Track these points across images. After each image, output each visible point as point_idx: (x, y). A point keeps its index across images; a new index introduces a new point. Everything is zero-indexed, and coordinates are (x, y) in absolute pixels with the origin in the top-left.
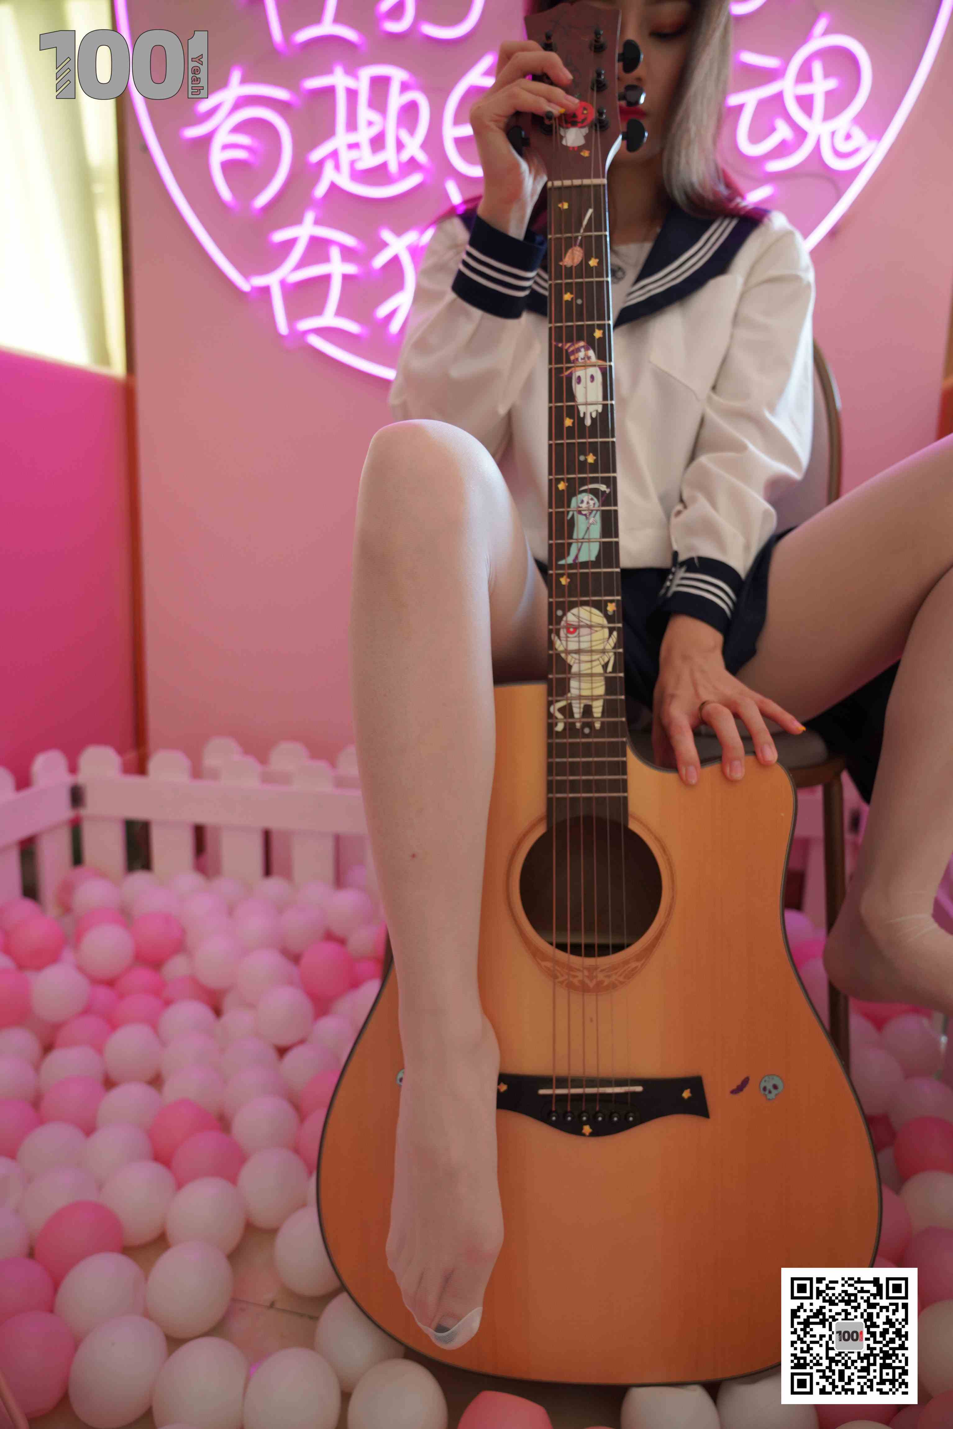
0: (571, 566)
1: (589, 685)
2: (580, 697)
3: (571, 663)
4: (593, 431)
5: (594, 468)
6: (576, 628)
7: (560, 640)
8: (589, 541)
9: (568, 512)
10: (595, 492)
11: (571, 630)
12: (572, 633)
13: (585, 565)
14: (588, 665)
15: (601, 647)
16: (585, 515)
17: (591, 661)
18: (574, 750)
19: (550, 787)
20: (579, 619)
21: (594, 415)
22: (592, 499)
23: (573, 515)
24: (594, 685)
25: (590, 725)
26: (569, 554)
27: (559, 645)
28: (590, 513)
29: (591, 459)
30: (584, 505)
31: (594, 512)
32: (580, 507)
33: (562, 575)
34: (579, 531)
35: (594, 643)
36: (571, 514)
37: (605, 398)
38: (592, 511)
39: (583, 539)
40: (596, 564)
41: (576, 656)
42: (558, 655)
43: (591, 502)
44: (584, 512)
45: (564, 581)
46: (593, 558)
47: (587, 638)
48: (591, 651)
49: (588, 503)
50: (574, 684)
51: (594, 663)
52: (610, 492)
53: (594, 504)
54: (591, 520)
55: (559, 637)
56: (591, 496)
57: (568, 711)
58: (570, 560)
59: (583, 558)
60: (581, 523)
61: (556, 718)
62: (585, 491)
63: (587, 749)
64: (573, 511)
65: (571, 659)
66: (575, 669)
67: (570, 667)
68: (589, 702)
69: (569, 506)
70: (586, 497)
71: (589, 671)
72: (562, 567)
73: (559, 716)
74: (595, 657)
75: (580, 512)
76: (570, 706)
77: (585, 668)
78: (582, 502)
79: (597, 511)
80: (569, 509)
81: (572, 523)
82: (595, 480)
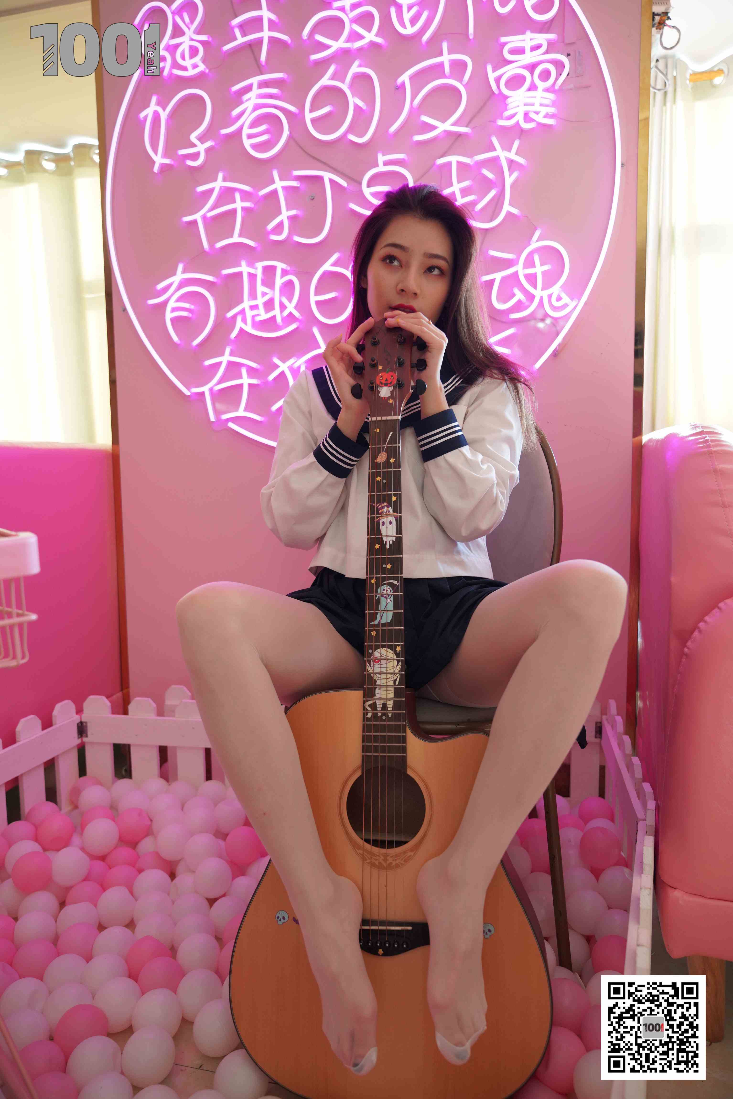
0: (377, 625)
1: (385, 692)
2: (380, 699)
3: (376, 680)
4: (390, 551)
5: (390, 571)
6: (380, 660)
7: (371, 666)
8: (387, 611)
9: (376, 596)
10: (390, 585)
11: (377, 661)
12: (377, 663)
13: (384, 625)
14: (385, 681)
15: (392, 671)
16: (385, 597)
17: (387, 679)
18: (376, 729)
19: (365, 749)
20: (380, 655)
21: (391, 543)
22: (389, 589)
23: (379, 596)
24: (388, 692)
25: (386, 715)
26: (376, 619)
27: (370, 669)
28: (388, 596)
29: (389, 566)
30: (385, 592)
31: (390, 596)
32: (382, 593)
33: (372, 630)
34: (382, 606)
35: (388, 669)
36: (378, 596)
37: (397, 534)
38: (389, 595)
39: (384, 610)
40: (390, 624)
41: (379, 675)
42: (369, 675)
43: (389, 590)
44: (384, 596)
45: (373, 633)
46: (389, 621)
47: (385, 666)
48: (387, 673)
49: (387, 590)
50: (377, 691)
51: (388, 680)
52: (399, 585)
53: (390, 591)
54: (389, 600)
55: (370, 665)
56: (388, 587)
57: (374, 706)
58: (376, 622)
59: (383, 621)
60: (383, 601)
61: (367, 710)
62: (385, 584)
63: (384, 729)
64: (379, 595)
65: (375, 677)
66: (378, 683)
67: (376, 681)
68: (385, 702)
69: (377, 592)
70: (386, 587)
71: (385, 684)
72: (372, 626)
73: (369, 709)
74: (389, 676)
75: (382, 596)
76: (375, 703)
77: (383, 682)
78: (384, 590)
79: (392, 595)
80: (377, 594)
81: (378, 602)
82: (390, 578)
